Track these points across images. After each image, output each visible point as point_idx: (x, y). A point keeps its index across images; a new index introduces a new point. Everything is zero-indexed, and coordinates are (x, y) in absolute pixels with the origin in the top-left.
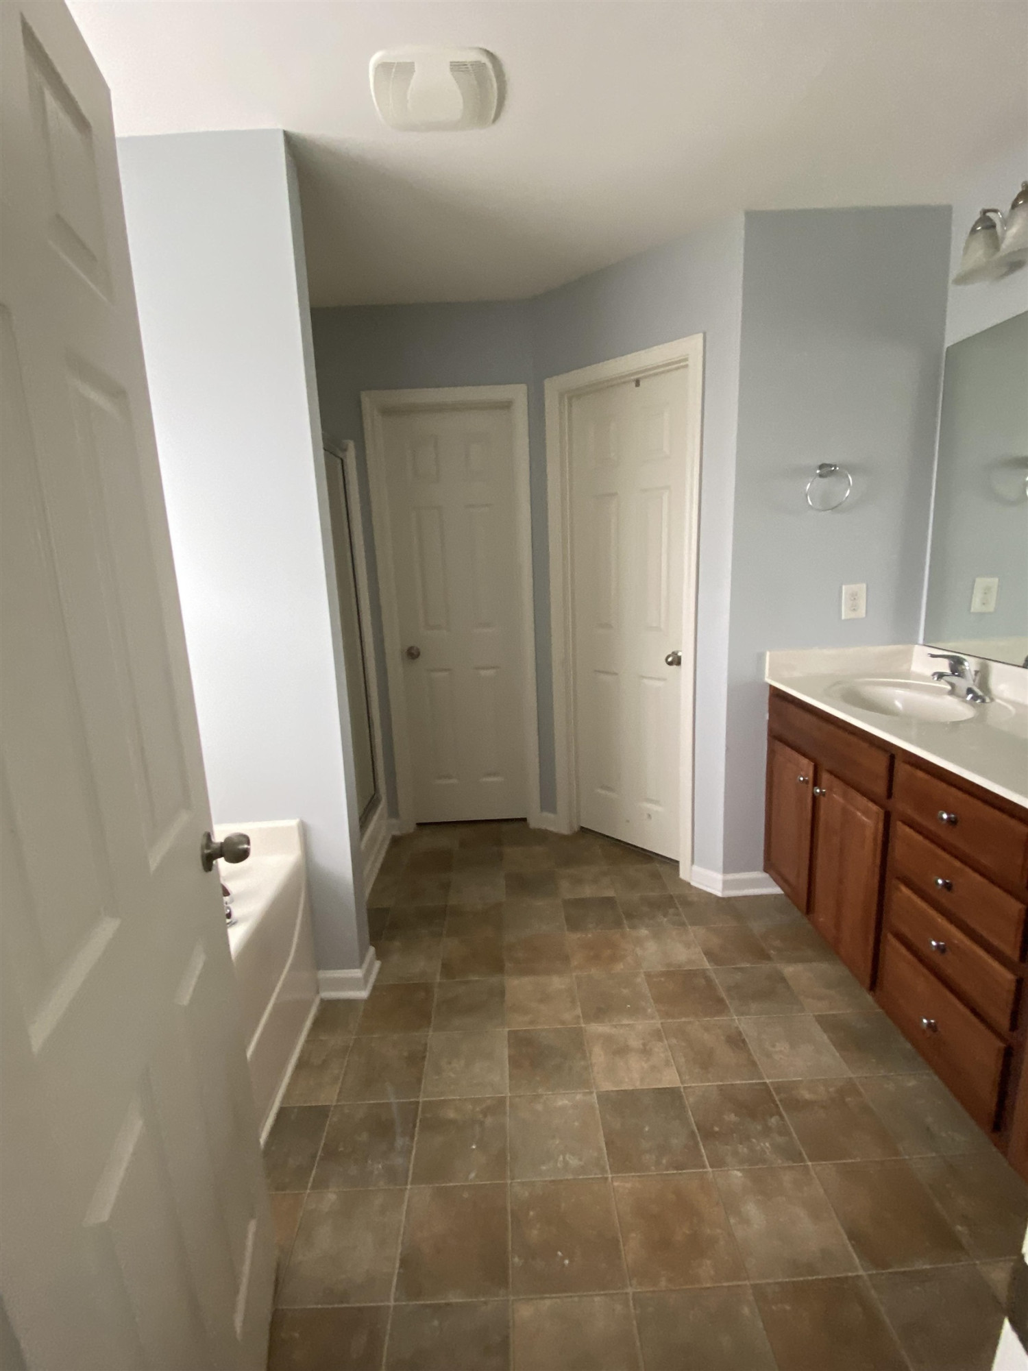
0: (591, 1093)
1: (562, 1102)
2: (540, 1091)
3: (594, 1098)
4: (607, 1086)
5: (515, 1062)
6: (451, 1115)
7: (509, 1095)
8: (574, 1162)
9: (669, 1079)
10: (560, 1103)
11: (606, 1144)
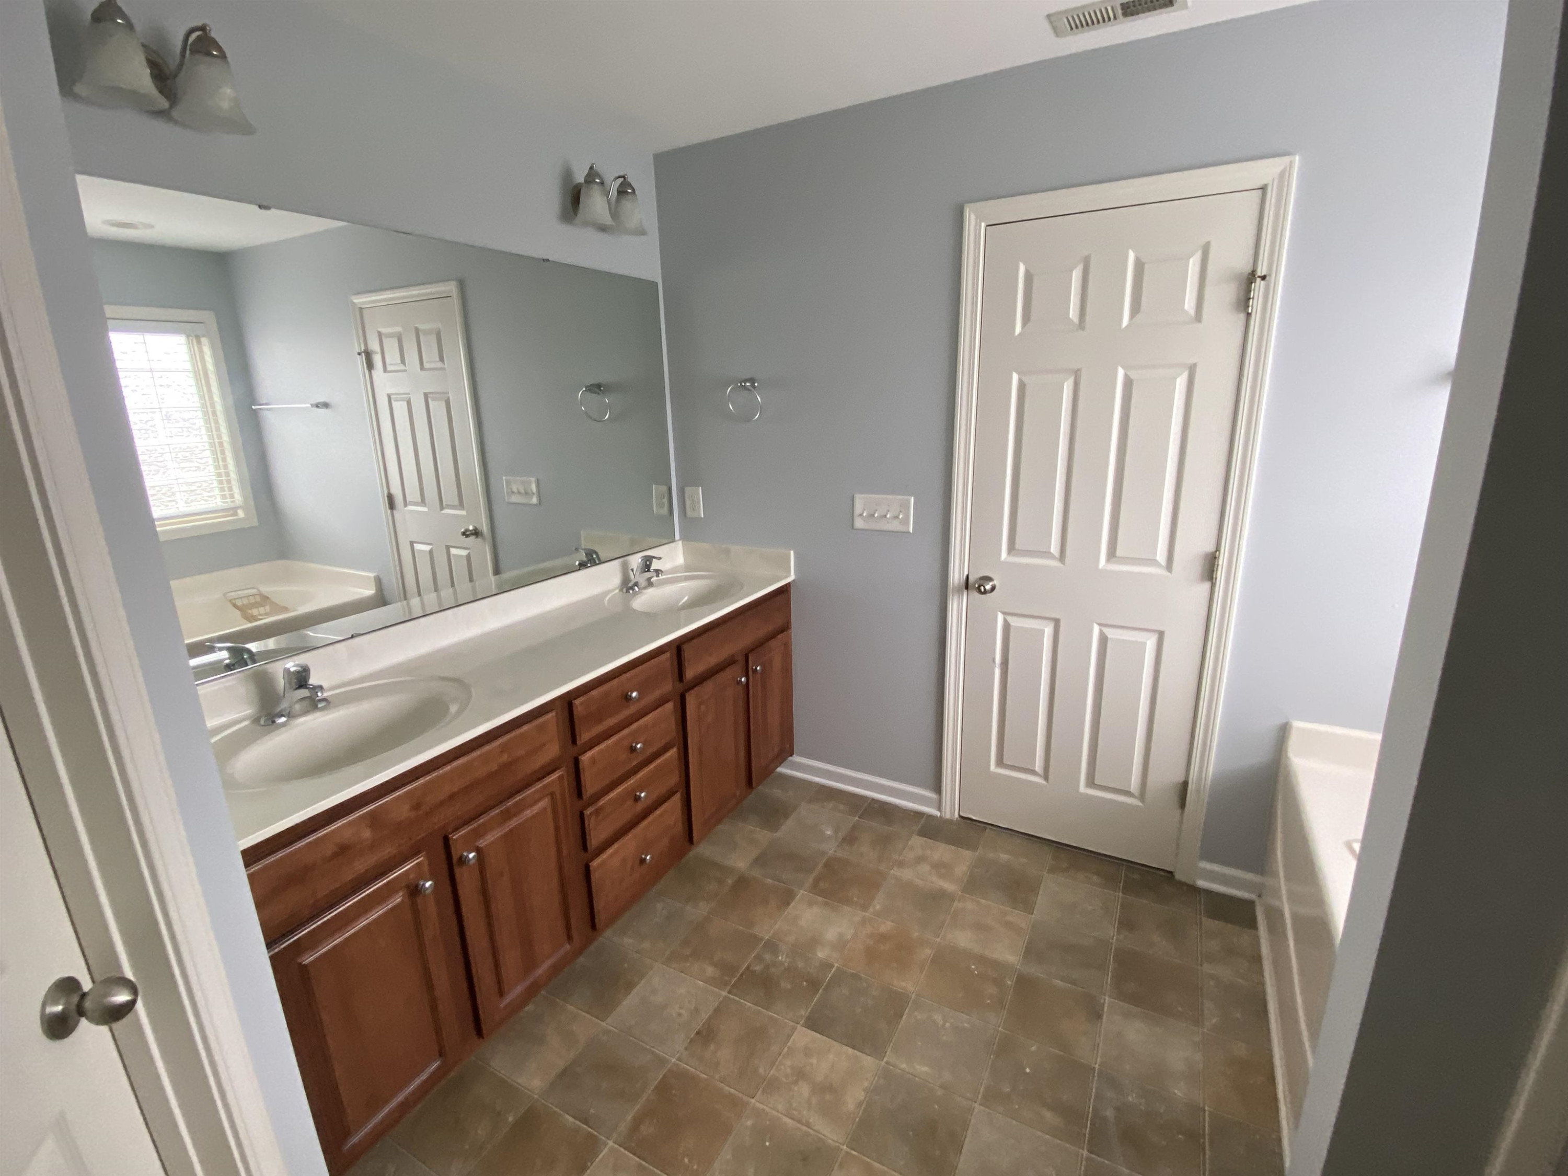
0: (887, 1063)
1: (922, 1069)
2: (940, 1092)
3: (890, 1056)
4: (868, 1061)
5: (956, 1143)
6: (1048, 1115)
7: (976, 1105)
8: (938, 1018)
9: (803, 1037)
10: (925, 1069)
11: (901, 1017)
